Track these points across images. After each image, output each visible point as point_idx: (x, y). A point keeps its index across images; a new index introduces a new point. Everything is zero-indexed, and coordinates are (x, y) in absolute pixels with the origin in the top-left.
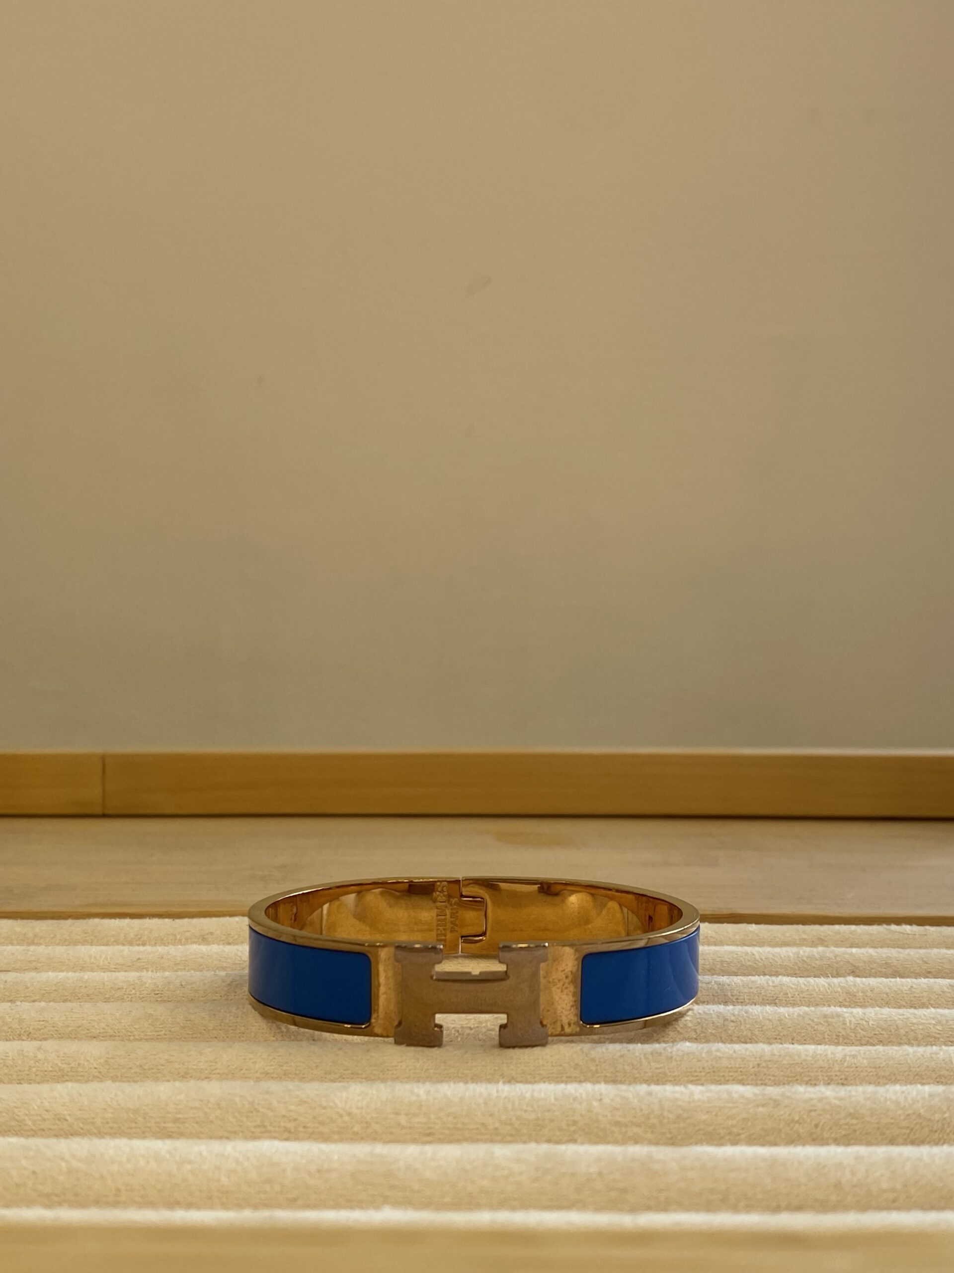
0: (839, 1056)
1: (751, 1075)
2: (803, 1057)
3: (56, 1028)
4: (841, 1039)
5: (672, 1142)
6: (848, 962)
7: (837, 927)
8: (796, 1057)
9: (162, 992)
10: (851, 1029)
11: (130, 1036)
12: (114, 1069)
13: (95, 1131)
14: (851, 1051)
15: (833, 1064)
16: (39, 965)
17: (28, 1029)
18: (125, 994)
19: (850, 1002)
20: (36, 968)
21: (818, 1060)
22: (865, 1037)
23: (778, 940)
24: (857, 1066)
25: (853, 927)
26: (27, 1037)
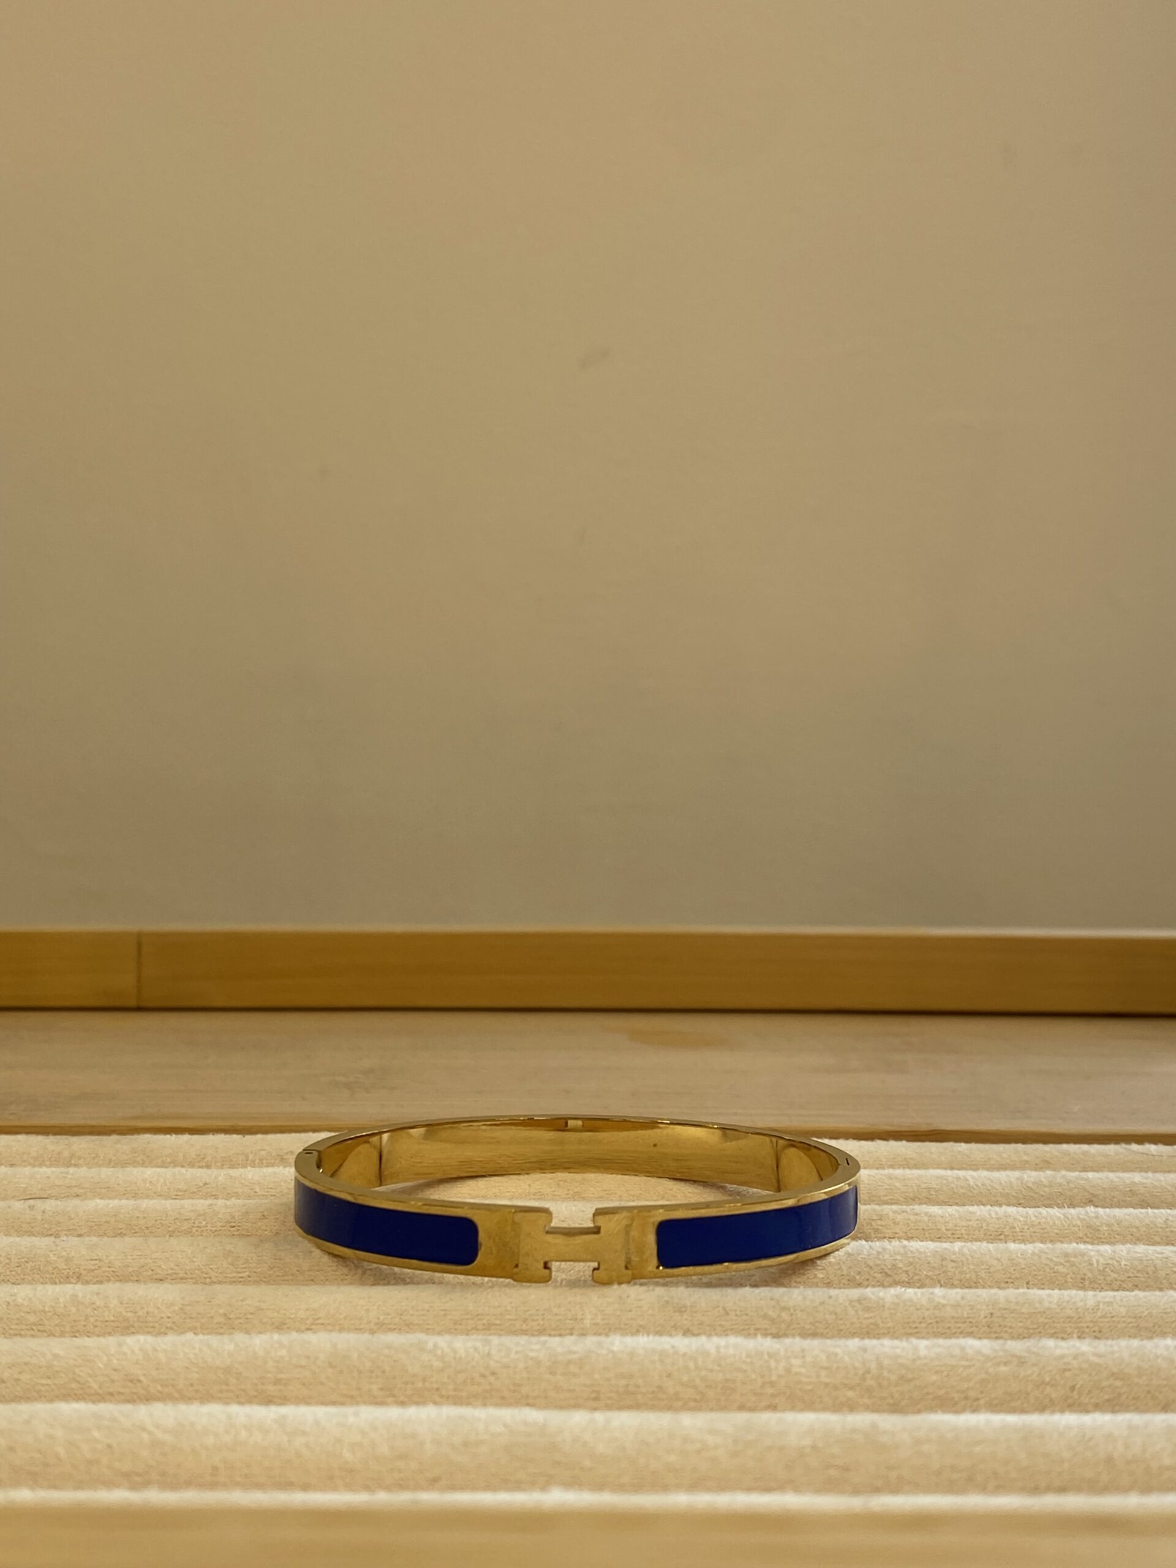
0: (1091, 1303)
1: (984, 1326)
2: (1046, 1304)
3: (112, 1269)
4: (1087, 1283)
5: (896, 1408)
6: (1085, 1190)
7: (1065, 1146)
8: (1037, 1305)
9: (239, 1224)
10: (1099, 1270)
11: (205, 1278)
12: (191, 1318)
13: (176, 1395)
14: (1104, 1297)
15: (1084, 1314)
16: (82, 1191)
17: (77, 1269)
18: (193, 1227)
19: (1092, 1238)
20: (78, 1196)
21: (1064, 1308)
22: (1116, 1280)
23: (993, 1162)
24: (1112, 1315)
25: (1085, 1147)
26: (77, 1280)
